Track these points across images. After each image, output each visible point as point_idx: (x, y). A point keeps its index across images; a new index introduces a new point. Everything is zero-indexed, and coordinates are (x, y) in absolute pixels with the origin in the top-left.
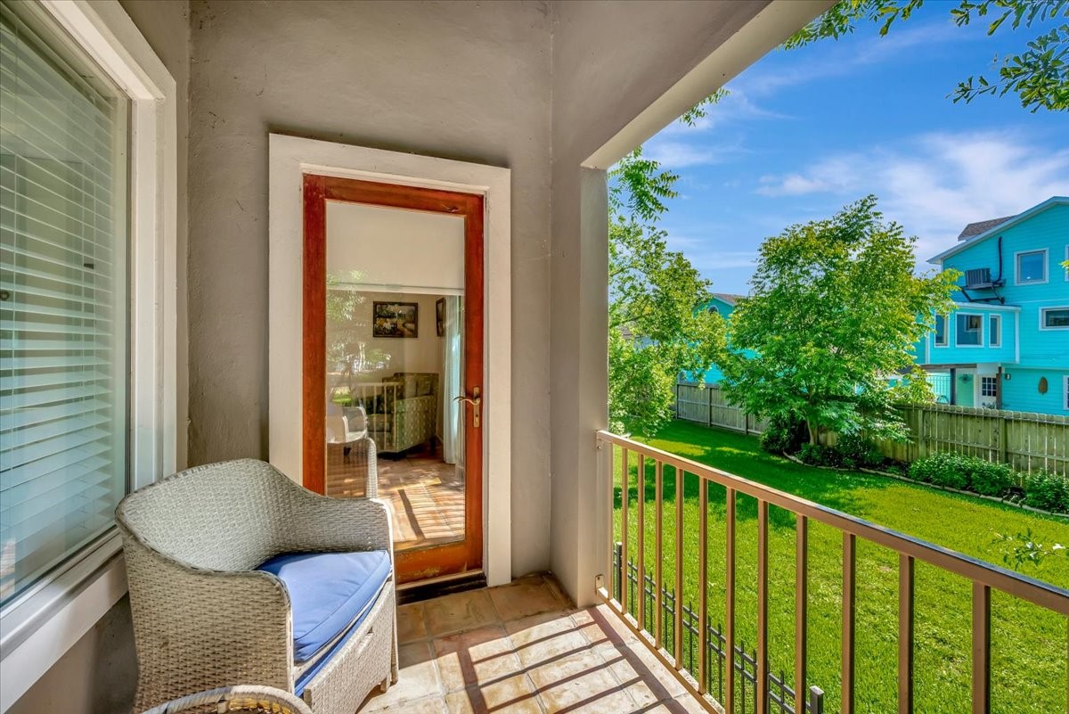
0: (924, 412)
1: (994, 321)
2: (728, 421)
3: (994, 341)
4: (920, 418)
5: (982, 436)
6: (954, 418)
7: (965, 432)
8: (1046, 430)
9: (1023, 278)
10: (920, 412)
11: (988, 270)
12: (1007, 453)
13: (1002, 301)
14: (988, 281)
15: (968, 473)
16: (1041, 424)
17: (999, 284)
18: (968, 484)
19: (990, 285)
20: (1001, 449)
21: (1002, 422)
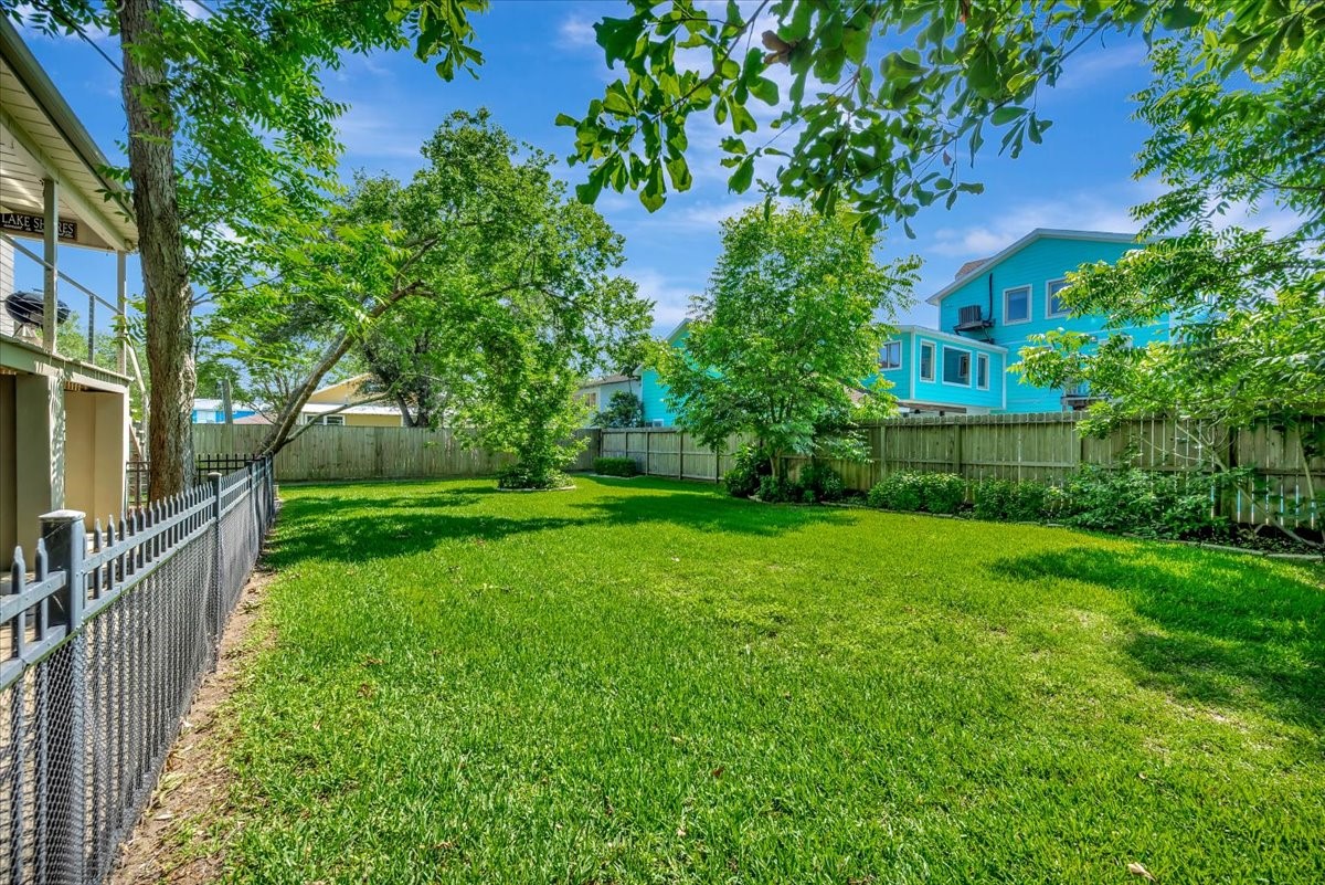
0: (888, 428)
1: (982, 362)
2: (699, 470)
3: (982, 382)
4: (883, 436)
5: (939, 449)
6: (914, 431)
7: (925, 447)
8: (996, 432)
9: (1011, 316)
10: (883, 429)
11: (979, 308)
12: (961, 465)
13: (992, 342)
14: (979, 319)
15: (921, 489)
16: (992, 426)
17: (990, 324)
18: (920, 502)
19: (980, 323)
20: (956, 461)
21: (957, 428)
